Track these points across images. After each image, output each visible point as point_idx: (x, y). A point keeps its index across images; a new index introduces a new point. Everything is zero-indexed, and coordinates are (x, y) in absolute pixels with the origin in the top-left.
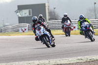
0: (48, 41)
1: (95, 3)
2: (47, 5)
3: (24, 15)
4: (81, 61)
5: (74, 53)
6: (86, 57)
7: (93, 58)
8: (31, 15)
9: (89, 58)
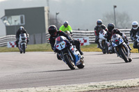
1: (115, 7)
2: (46, 9)
5: (86, 77)
7: (112, 84)
9: (107, 85)
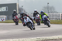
0: (31, 26)
1: (48, 3)
3: (3, 11)
4: (39, 40)
6: (42, 37)
8: (7, 11)
9: (44, 38)
